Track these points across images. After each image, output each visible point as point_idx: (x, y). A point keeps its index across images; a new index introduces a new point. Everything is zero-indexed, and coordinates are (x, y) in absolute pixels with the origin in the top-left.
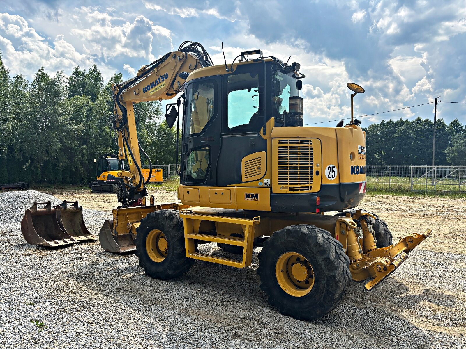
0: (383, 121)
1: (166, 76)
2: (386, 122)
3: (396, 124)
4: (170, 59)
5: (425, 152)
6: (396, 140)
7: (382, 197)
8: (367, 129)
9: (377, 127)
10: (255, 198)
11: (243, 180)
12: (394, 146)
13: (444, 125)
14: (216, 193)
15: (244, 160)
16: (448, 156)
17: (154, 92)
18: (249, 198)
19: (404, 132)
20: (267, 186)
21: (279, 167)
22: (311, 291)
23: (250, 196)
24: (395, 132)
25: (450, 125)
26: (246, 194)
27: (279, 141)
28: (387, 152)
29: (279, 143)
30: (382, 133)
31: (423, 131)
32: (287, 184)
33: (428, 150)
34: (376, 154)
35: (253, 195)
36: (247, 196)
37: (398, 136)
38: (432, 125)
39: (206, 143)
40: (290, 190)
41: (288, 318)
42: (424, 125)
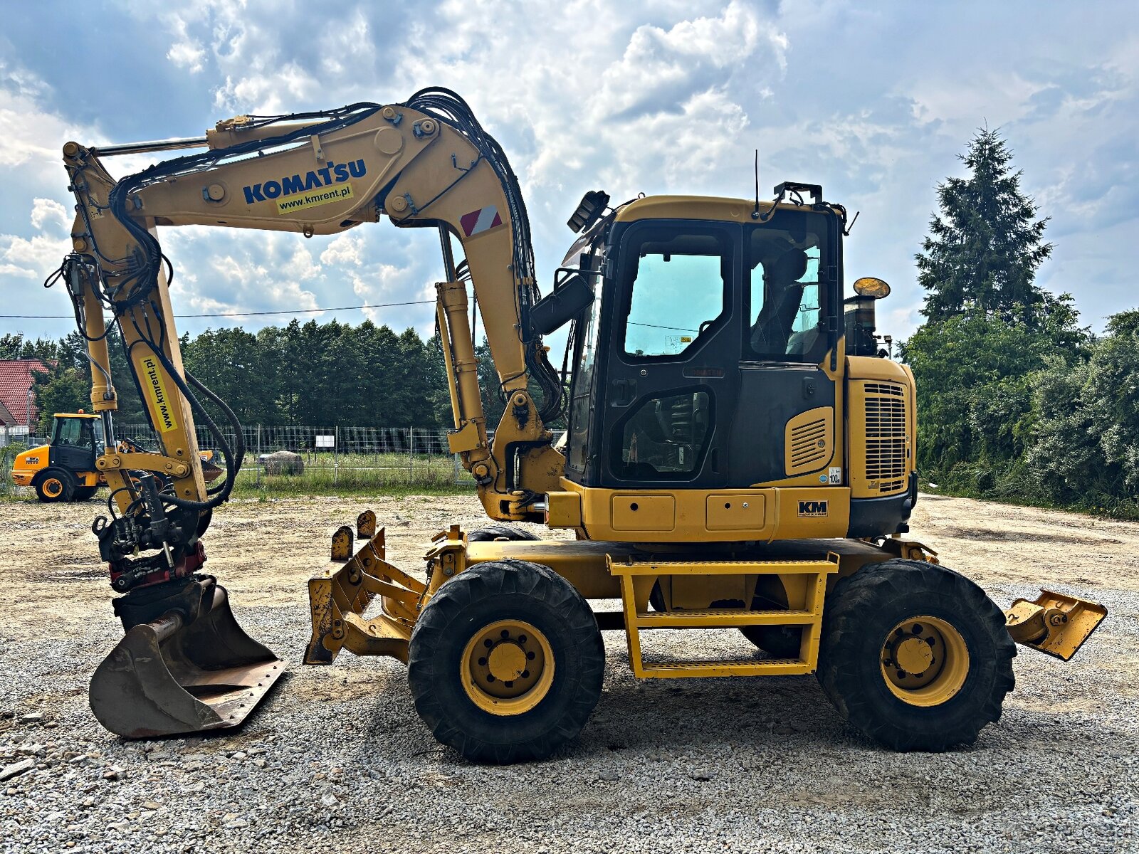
0: (295, 323)
1: (359, 170)
2: (301, 326)
3: (325, 330)
4: (373, 124)
5: (384, 399)
6: (325, 369)
7: (426, 500)
8: (254, 337)
9: (279, 335)
10: (819, 511)
11: (789, 470)
12: (320, 382)
13: (418, 342)
14: (728, 506)
15: (791, 424)
16: (437, 409)
17: (296, 208)
18: (808, 511)
19: (342, 350)
20: (834, 483)
21: (868, 441)
22: (962, 687)
23: (810, 507)
24: (322, 351)
25: (429, 344)
26: (801, 504)
27: (866, 385)
28: (304, 396)
29: (867, 391)
30: (292, 349)
31: (378, 352)
32: (877, 477)
33: (391, 394)
34: (278, 399)
35: (815, 504)
36: (803, 507)
37: (330, 359)
38: (395, 340)
39: (701, 383)
40: (882, 490)
41: (934, 757)
42: (381, 340)
